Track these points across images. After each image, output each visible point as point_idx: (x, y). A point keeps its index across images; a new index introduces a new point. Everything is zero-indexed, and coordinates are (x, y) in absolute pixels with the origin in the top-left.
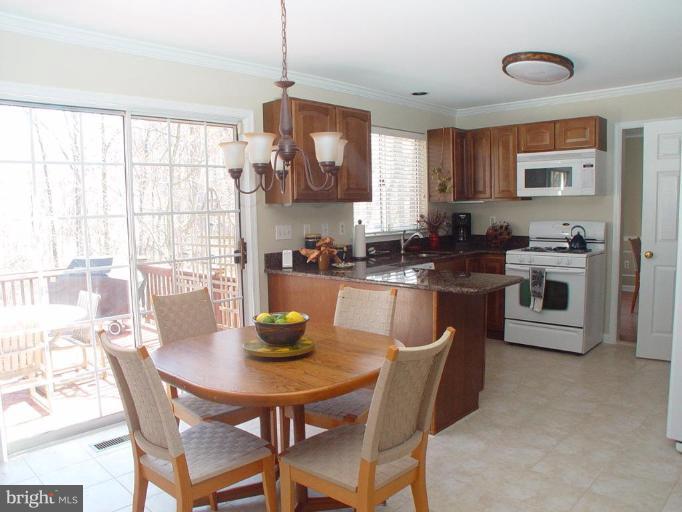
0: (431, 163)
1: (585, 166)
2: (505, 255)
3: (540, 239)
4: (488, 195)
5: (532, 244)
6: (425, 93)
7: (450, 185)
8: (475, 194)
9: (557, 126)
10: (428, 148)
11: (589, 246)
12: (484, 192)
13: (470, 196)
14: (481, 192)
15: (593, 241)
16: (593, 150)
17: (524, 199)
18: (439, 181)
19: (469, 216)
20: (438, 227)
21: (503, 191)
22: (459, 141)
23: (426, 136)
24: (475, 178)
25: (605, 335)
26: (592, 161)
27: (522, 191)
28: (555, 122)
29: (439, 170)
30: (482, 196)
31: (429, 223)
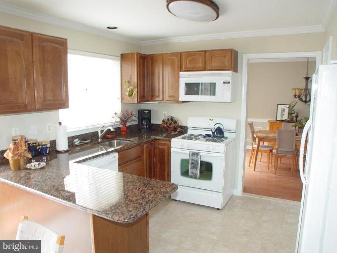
0: (123, 77)
1: (224, 82)
2: (171, 141)
3: (194, 128)
4: (161, 98)
5: (190, 132)
6: (116, 28)
7: (135, 92)
8: (152, 98)
9: (207, 54)
10: (121, 66)
11: (226, 135)
12: (158, 97)
13: (149, 99)
14: (157, 97)
15: (229, 131)
16: (230, 72)
17: (183, 102)
18: (129, 89)
19: (150, 111)
20: (126, 121)
21: (170, 96)
22: (141, 62)
23: (119, 58)
24: (152, 87)
25: (235, 190)
26: (229, 79)
27: (183, 97)
28: (205, 52)
29: (129, 82)
30: (157, 99)
31: (121, 118)
